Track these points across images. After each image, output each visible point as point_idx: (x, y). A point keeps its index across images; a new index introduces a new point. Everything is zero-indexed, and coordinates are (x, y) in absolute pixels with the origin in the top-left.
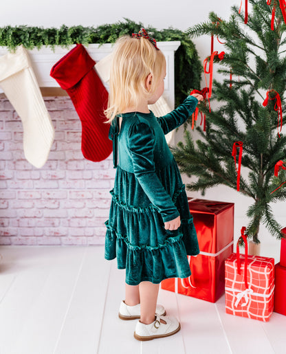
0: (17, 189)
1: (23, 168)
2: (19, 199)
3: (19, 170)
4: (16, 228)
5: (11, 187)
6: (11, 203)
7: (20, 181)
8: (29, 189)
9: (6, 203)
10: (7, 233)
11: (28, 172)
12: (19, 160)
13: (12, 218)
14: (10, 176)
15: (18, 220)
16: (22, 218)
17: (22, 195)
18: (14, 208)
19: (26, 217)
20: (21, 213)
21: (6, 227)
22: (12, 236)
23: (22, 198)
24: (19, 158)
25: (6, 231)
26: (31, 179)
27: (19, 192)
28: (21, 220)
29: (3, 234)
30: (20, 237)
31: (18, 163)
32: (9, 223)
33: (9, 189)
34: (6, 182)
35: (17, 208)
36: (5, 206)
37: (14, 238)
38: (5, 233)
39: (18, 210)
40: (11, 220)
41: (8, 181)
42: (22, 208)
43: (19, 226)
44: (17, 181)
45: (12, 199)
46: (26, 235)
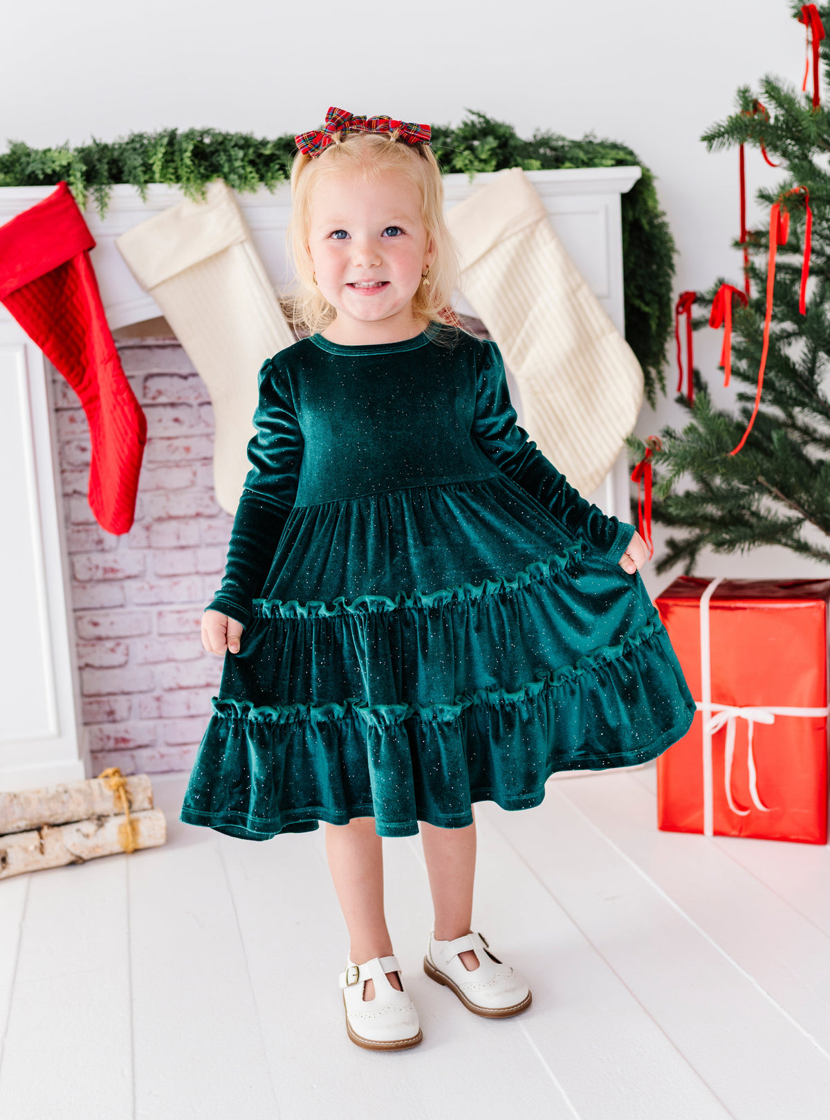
0: (153, 604)
1: (175, 543)
2: (161, 635)
3: (158, 549)
4: (151, 723)
5: (136, 600)
6: (139, 649)
7: (165, 583)
8: (190, 602)
9: (121, 649)
10: (124, 740)
11: (187, 554)
12: (160, 520)
13: (141, 692)
14: (134, 570)
15: (158, 699)
16: (171, 690)
17: (170, 623)
18: (147, 663)
19: (181, 688)
20: (166, 675)
21: (122, 720)
22: (140, 747)
23: (171, 630)
24: (163, 515)
25: (122, 735)
26: (197, 573)
27: (160, 614)
28: (168, 697)
29: (111, 744)
30: (164, 750)
31: (157, 527)
32: (130, 708)
33: (130, 608)
34: (122, 588)
35: (156, 663)
36: (118, 658)
37: (145, 753)
38: (117, 740)
39: (158, 669)
40: (135, 699)
41: (127, 583)
42: (169, 660)
43: (160, 717)
44: (154, 581)
45: (141, 635)
46: (181, 740)
